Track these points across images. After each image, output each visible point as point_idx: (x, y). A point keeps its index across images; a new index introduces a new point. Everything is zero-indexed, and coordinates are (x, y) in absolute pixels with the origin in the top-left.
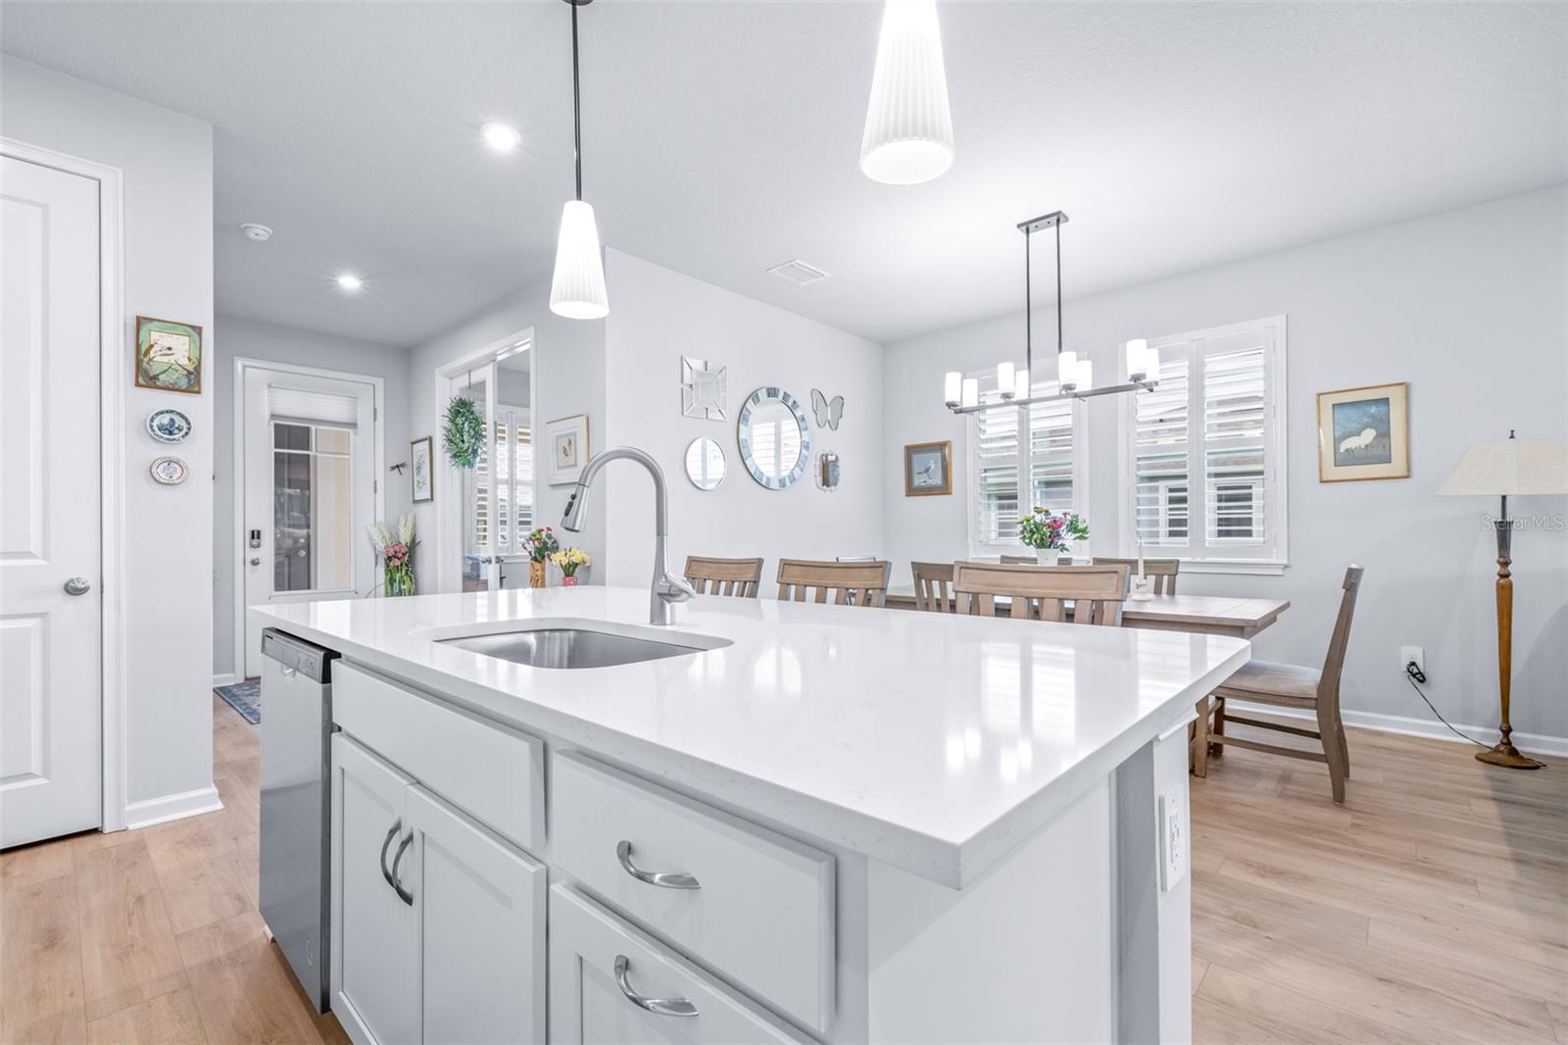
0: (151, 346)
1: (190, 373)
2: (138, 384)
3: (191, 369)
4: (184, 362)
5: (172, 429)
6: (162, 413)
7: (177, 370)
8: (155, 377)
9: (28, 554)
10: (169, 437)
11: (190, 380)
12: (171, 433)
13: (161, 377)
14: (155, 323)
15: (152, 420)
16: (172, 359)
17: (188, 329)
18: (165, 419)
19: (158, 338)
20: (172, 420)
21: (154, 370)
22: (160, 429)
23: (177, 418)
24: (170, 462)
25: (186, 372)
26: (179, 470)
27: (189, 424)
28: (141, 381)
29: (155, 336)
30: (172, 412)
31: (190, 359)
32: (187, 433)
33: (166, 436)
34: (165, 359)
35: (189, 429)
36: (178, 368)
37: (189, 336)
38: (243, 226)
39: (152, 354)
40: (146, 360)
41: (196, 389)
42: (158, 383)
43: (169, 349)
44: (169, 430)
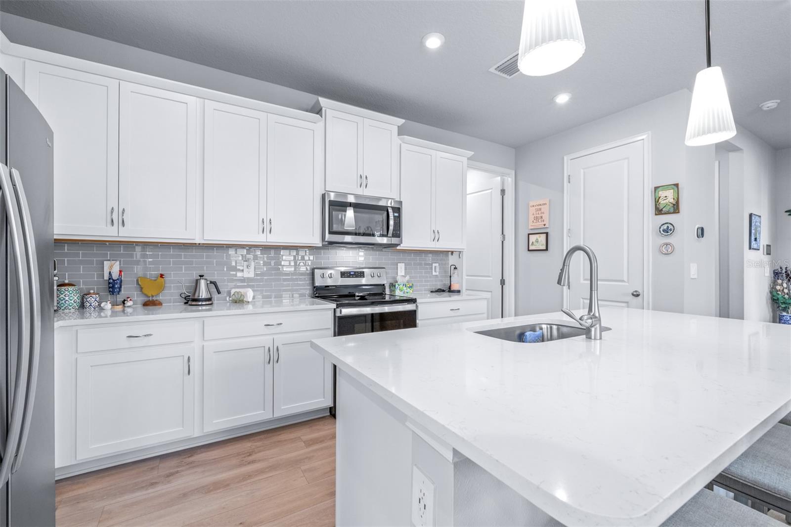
0: (660, 197)
1: (674, 205)
2: (656, 214)
3: (674, 203)
4: (672, 201)
5: (668, 230)
6: (663, 224)
7: (669, 205)
8: (662, 210)
9: (623, 281)
10: (667, 234)
11: (674, 208)
12: (667, 232)
13: (664, 209)
14: (661, 188)
15: (660, 228)
16: (667, 201)
17: (673, 186)
18: (665, 227)
19: (662, 194)
20: (668, 227)
21: (661, 207)
22: (663, 231)
23: (669, 225)
24: (667, 244)
25: (672, 205)
26: (670, 248)
27: (674, 227)
28: (657, 213)
29: (660, 193)
30: (667, 223)
31: (674, 199)
32: (673, 231)
33: (665, 234)
34: (665, 201)
35: (674, 229)
36: (669, 204)
37: (673, 189)
38: (760, 106)
39: (660, 201)
40: (658, 204)
41: (677, 211)
42: (663, 212)
43: (666, 197)
44: (666, 231)
